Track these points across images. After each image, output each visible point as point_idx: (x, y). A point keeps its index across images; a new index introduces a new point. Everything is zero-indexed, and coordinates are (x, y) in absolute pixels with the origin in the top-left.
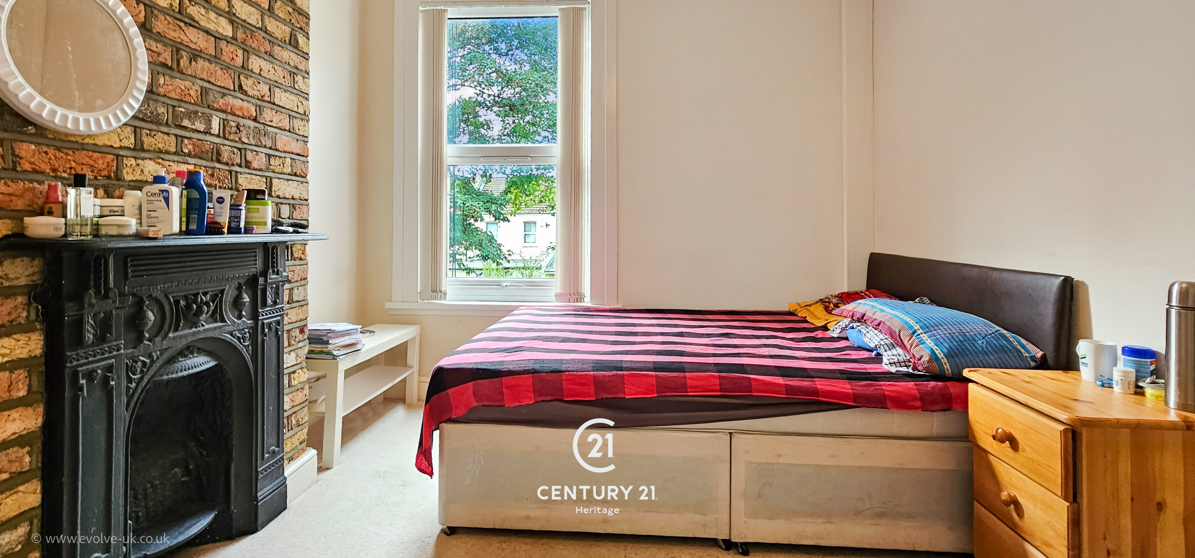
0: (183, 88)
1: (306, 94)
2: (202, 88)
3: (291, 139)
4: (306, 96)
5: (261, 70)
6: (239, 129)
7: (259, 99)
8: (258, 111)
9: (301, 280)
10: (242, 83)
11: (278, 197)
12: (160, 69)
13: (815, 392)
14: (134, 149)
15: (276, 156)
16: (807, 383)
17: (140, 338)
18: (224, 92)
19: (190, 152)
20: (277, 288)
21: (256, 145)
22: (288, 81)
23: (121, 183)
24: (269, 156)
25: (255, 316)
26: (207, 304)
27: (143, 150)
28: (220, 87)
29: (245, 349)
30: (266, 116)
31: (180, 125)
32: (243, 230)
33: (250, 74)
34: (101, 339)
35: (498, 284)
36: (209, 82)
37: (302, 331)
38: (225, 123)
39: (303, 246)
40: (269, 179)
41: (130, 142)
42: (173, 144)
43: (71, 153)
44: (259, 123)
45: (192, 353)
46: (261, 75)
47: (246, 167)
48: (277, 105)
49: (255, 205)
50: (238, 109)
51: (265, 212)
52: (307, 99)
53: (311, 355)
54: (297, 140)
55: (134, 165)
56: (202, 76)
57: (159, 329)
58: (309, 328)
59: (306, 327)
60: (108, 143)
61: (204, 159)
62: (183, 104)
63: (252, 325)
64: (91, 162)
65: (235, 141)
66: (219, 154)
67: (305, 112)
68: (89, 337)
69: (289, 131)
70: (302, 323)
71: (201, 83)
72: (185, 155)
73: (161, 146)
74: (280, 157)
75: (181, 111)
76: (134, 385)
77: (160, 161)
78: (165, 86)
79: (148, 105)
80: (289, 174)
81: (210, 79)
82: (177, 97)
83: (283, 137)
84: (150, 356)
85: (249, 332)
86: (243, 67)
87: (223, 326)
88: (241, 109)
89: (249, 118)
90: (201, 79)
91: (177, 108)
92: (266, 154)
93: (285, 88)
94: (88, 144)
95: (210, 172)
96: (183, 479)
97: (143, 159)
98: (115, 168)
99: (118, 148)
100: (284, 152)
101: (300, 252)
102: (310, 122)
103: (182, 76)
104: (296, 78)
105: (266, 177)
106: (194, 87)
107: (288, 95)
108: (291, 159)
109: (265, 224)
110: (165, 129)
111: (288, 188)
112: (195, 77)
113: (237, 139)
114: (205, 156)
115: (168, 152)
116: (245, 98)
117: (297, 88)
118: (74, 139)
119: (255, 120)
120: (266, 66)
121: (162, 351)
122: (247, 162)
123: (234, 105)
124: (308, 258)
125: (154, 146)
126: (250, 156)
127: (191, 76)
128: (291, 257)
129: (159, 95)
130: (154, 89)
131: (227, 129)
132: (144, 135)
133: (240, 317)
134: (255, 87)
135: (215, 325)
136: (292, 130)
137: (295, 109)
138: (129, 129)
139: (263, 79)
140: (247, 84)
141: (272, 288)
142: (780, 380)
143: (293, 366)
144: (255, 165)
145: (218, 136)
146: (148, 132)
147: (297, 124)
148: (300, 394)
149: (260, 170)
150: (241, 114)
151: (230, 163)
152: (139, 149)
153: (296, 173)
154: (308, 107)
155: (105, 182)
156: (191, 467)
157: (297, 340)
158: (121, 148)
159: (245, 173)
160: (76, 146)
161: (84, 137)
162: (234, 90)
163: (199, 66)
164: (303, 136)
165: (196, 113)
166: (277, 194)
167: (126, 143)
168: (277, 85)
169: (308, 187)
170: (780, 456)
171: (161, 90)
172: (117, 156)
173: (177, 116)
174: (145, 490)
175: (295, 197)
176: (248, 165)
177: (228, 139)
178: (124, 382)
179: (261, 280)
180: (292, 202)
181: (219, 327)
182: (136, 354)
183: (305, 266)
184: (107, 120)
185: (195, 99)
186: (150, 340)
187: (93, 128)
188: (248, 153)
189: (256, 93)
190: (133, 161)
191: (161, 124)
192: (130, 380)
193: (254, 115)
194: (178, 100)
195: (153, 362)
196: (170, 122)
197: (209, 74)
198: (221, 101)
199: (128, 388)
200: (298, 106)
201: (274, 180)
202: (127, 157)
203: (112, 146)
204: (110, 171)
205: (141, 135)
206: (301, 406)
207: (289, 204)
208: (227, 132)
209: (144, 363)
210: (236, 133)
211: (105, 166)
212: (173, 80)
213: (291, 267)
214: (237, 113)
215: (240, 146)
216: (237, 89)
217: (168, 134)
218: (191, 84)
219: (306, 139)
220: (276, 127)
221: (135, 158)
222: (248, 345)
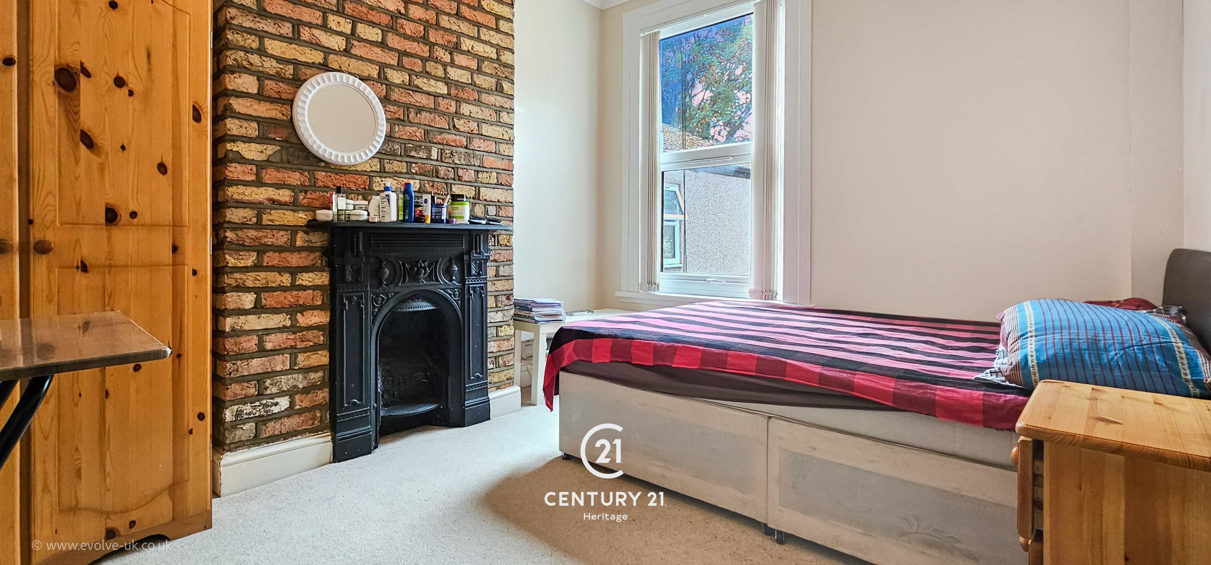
0: (411, 131)
1: (511, 125)
2: (424, 130)
3: (496, 159)
4: (511, 126)
5: (471, 113)
6: (452, 154)
7: (469, 133)
8: (468, 141)
9: (507, 261)
10: (456, 123)
11: (486, 200)
12: (396, 122)
13: (850, 385)
14: (380, 172)
15: (484, 172)
16: (845, 375)
17: (381, 284)
18: (441, 131)
19: (416, 171)
20: (480, 264)
21: (466, 165)
22: (494, 118)
23: (372, 192)
24: (478, 172)
25: (462, 281)
26: (425, 268)
27: (385, 172)
28: (438, 128)
29: (455, 301)
30: (474, 144)
31: (409, 156)
32: (445, 221)
33: (462, 116)
34: (356, 280)
35: (704, 279)
36: (430, 126)
37: (508, 298)
38: (442, 152)
39: (509, 236)
40: (477, 188)
41: (377, 168)
42: (405, 167)
43: (343, 176)
44: (469, 149)
45: (418, 299)
46: (470, 116)
47: (459, 180)
48: (485, 136)
49: (457, 205)
50: (452, 141)
51: (463, 210)
52: (512, 129)
53: (516, 318)
54: (503, 159)
55: (380, 181)
56: (425, 123)
57: (393, 280)
58: (514, 298)
59: (511, 296)
60: (364, 169)
61: (427, 176)
62: (412, 142)
63: (461, 287)
64: (355, 181)
65: (450, 163)
66: (437, 172)
67: (510, 138)
68: (349, 278)
69: (496, 153)
70: (510, 292)
71: (424, 127)
72: (413, 174)
73: (396, 169)
74: (487, 172)
75: (410, 147)
76: (376, 310)
77: (396, 178)
78: (399, 132)
79: (388, 145)
80: (495, 184)
81: (431, 124)
82: (407, 138)
83: (490, 158)
84: (387, 295)
85: (458, 291)
86: (456, 112)
87: (437, 284)
88: (454, 141)
89: (461, 147)
90: (425, 125)
91: (407, 145)
92: (475, 171)
93: (492, 123)
94: (352, 170)
95: (431, 184)
96: (423, 380)
97: (385, 177)
98: (368, 183)
99: (370, 172)
100: (491, 168)
101: (506, 240)
102: (514, 146)
103: (411, 124)
104: (501, 114)
105: (475, 187)
106: (419, 131)
107: (494, 127)
108: (497, 173)
109: (462, 217)
110: (399, 158)
111: (494, 194)
112: (420, 124)
113: (451, 162)
114: (427, 173)
115: (401, 173)
116: (458, 133)
117: (502, 121)
118: (344, 168)
119: (466, 148)
120: (474, 109)
121: (396, 293)
122: (459, 177)
123: (449, 139)
124: (513, 245)
125: (392, 170)
126: (461, 172)
127: (417, 123)
128: (498, 243)
129: (395, 138)
130: (392, 135)
131: (444, 155)
132: (386, 163)
133: (451, 280)
134: (465, 125)
135: (432, 283)
136: (497, 152)
137: (501, 137)
138: (376, 160)
139: (473, 119)
140: (459, 124)
141: (475, 263)
142: (818, 369)
143: (500, 322)
144: (465, 178)
145: (437, 160)
146: (388, 161)
147: (503, 148)
148: (506, 343)
149: (470, 182)
150: (454, 144)
151: (446, 177)
152: (383, 172)
153: (501, 183)
154: (513, 134)
155: (363, 191)
156: (428, 374)
157: (503, 304)
158: (371, 171)
159: (458, 184)
160: (346, 172)
161: (350, 167)
162: (449, 129)
163: (423, 117)
164: (508, 156)
165: (420, 146)
166: (484, 198)
167: (374, 169)
168: (484, 121)
169: (513, 194)
170: (814, 449)
171: (397, 135)
172: (369, 176)
173: (407, 150)
174: (399, 379)
175: (501, 200)
176: (460, 178)
177: (444, 162)
178: (370, 307)
179: (466, 257)
180: (499, 204)
181: (435, 285)
182: (378, 292)
183: (510, 251)
184: (360, 155)
185: (420, 138)
186: (387, 285)
187: (352, 161)
188: (460, 170)
189: (467, 129)
190: (379, 179)
191: (397, 156)
192: (374, 307)
193: (465, 144)
194: (408, 140)
195: (388, 299)
196: (402, 154)
197: (430, 121)
198: (439, 137)
199: (373, 312)
200: (503, 134)
201: (481, 189)
202: (375, 176)
203: (366, 171)
204: (365, 185)
205: (384, 163)
206: (508, 352)
207: (496, 206)
208: (443, 157)
209: (383, 299)
210: (450, 157)
211: (362, 182)
212: (405, 127)
213: (497, 251)
214: (451, 144)
215: (453, 166)
216: (451, 128)
217: (401, 161)
218: (417, 129)
219: (511, 158)
220: (484, 151)
221: (380, 177)
222: (458, 300)
